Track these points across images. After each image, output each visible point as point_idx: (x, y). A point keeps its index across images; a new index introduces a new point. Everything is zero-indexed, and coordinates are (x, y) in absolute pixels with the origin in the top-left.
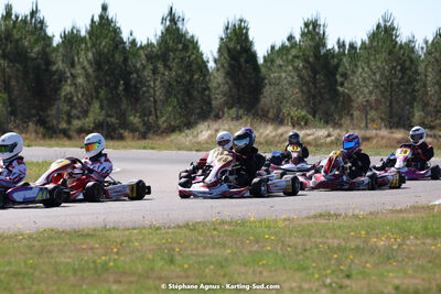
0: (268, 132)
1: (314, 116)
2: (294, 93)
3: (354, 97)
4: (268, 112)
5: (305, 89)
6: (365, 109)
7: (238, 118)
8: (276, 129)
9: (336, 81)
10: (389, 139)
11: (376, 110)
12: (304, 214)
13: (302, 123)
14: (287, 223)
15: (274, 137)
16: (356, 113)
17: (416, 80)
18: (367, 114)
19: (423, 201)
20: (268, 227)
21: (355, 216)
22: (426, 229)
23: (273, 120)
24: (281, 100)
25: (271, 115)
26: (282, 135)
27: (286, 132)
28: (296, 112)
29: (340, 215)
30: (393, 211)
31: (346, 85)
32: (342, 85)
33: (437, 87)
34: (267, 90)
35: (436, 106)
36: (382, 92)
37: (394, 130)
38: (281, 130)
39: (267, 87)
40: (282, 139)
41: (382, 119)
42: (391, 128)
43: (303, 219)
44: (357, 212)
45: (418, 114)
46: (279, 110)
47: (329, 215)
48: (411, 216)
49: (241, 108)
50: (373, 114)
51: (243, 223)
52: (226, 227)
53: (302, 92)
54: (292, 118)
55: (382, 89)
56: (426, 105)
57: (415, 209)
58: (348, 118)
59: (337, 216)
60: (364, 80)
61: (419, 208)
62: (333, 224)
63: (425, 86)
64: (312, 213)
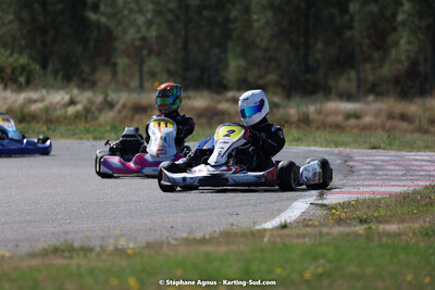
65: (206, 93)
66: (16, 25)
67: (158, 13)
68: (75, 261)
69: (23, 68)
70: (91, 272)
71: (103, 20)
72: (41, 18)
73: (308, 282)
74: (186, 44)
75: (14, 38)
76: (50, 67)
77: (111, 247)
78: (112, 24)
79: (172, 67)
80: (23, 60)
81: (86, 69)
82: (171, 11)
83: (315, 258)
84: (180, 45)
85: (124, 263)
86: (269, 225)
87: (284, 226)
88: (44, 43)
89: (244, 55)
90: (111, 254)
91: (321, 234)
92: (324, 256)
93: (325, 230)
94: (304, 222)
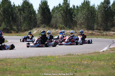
0: (53, 31)
1: (66, 27)
2: (60, 20)
3: (77, 21)
4: (53, 25)
5: (63, 19)
6: (81, 25)
7: (44, 27)
8: (55, 30)
9: (72, 17)
10: (87, 33)
11: (84, 25)
12: (64, 54)
13: (63, 29)
14: (58, 57)
15: (55, 32)
16: (78, 26)
17: (95, 17)
18: (81, 26)
19: (97, 51)
20: (53, 58)
21: (78, 55)
22: (98, 58)
23: (54, 28)
24: (57, 22)
25: (54, 26)
26: (57, 32)
27: (58, 31)
28: (61, 26)
29: (74, 55)
30: (88, 54)
31: (75, 18)
32: (74, 18)
33: (101, 18)
34: (53, 19)
35: (101, 24)
36: (86, 20)
37: (89, 31)
38: (57, 30)
39: (53, 18)
40: (57, 33)
41: (85, 27)
42: (88, 30)
43: (63, 56)
44: (78, 54)
45: (96, 26)
46: (56, 25)
47: (71, 55)
48: (94, 55)
49: (45, 24)
50: (83, 26)
51: (46, 57)
52: (41, 58)
53: (63, 20)
54: (60, 27)
55: (85, 19)
56: (98, 23)
57: (95, 53)
58: (76, 27)
59: (73, 55)
60: (80, 16)
61: (96, 53)
62: (72, 57)
63: (97, 18)
64: (66, 54)
65: (91, 31)
66: (62, 20)
67: (84, 18)
68: (71, 56)
69: (63, 27)
70: (73, 58)
71: (75, 19)
72: (66, 19)
73: (107, 60)
74: (88, 23)
75: (62, 22)
76: (67, 27)
77: (77, 54)
78: (76, 20)
79: (86, 27)
80: (63, 26)
81: (73, 27)
82: (86, 18)
83: (108, 56)
84: (87, 23)
85: (79, 57)
86: (101, 51)
87: (104, 51)
88: (66, 23)
89: (97, 25)
90: (76, 55)
91: (109, 53)
92: (110, 56)
93: (110, 52)
94: (107, 51)
